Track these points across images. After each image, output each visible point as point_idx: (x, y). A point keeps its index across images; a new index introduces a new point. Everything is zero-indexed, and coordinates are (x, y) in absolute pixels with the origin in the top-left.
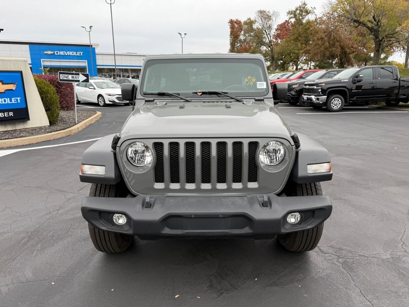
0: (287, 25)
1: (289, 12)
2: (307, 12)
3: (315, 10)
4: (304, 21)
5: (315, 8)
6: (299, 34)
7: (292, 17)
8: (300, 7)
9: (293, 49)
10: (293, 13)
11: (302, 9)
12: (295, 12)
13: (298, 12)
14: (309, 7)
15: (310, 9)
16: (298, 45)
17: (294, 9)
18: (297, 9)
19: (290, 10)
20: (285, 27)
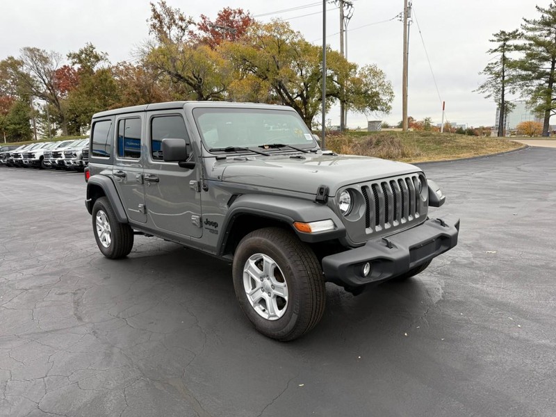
0: (68, 72)
1: (70, 54)
2: (98, 59)
3: (107, 57)
4: (95, 69)
5: (106, 53)
6: (92, 85)
7: (76, 62)
8: (86, 50)
9: (89, 105)
10: (77, 57)
11: (88, 52)
12: (79, 56)
13: (84, 56)
14: (98, 51)
15: (101, 54)
16: (94, 100)
17: (77, 52)
18: (82, 52)
19: (72, 52)
20: (65, 75)
